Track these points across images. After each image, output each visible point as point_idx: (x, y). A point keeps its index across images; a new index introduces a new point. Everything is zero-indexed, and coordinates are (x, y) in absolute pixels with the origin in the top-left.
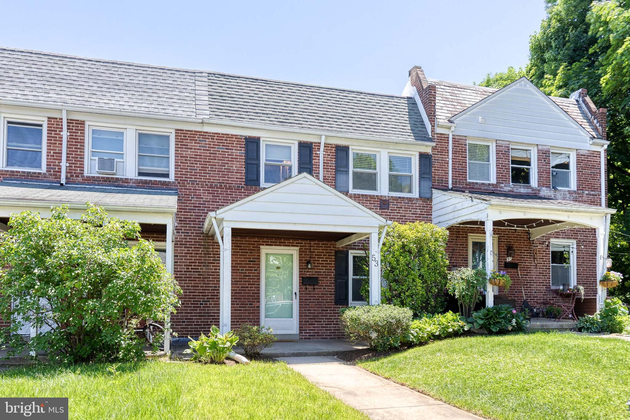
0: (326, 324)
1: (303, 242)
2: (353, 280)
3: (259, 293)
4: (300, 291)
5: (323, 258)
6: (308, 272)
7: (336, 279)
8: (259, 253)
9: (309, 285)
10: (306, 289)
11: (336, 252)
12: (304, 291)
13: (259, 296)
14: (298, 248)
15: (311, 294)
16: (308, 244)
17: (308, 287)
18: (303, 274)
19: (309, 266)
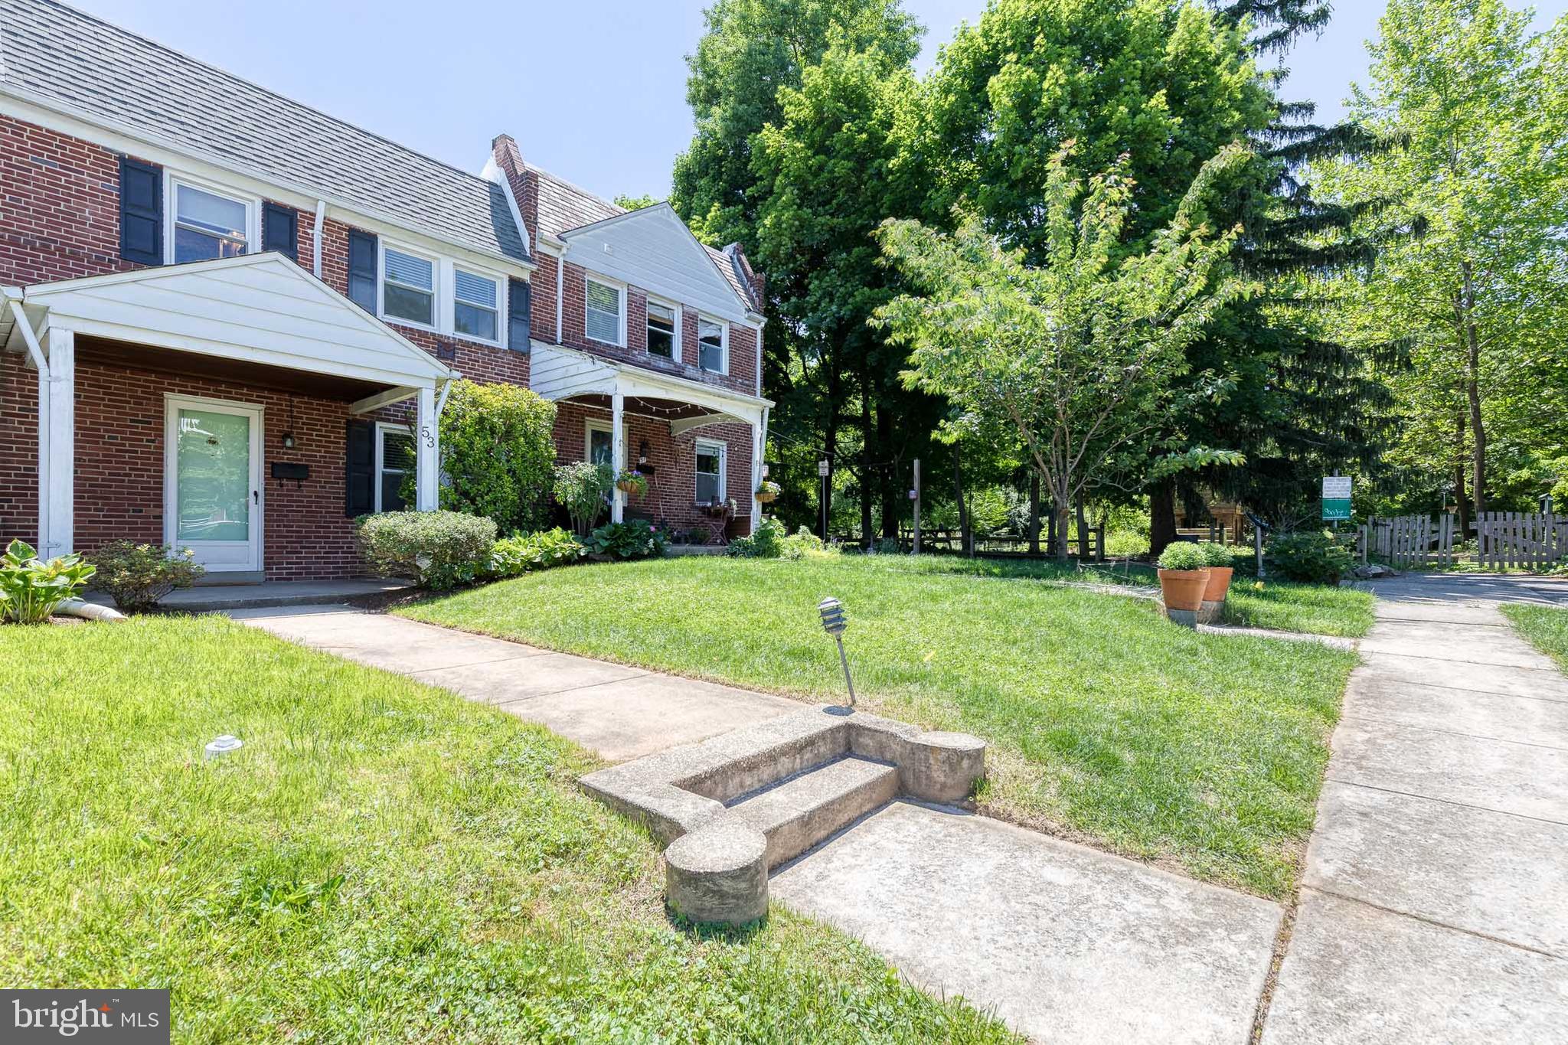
0: (325, 553)
1: (275, 397)
2: (384, 474)
3: (161, 489)
4: (265, 489)
5: (320, 430)
6: (284, 454)
7: (348, 468)
8: (162, 406)
9: (288, 479)
10: (282, 485)
11: (348, 422)
12: (276, 490)
13: (161, 495)
14: (262, 407)
15: (292, 496)
16: (285, 400)
17: (285, 482)
18: (274, 458)
19: (289, 443)
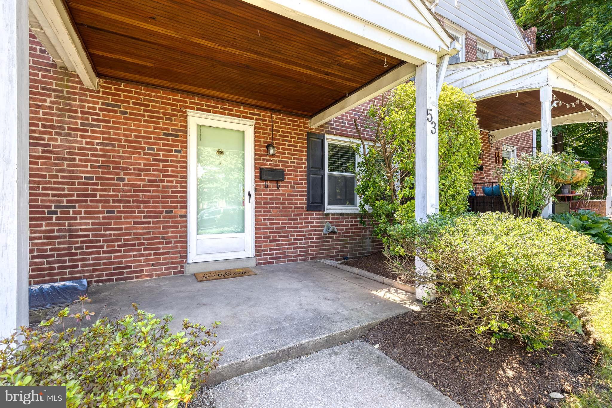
0: (295, 240)
1: (262, 114)
2: (330, 177)
3: (185, 192)
4: (256, 190)
5: (290, 141)
6: (268, 160)
7: (309, 172)
8: (185, 122)
9: (271, 181)
10: (266, 187)
11: (308, 134)
12: (263, 190)
13: (185, 197)
14: (252, 122)
15: (273, 195)
16: (269, 117)
17: (268, 183)
18: (262, 164)
19: (272, 152)
